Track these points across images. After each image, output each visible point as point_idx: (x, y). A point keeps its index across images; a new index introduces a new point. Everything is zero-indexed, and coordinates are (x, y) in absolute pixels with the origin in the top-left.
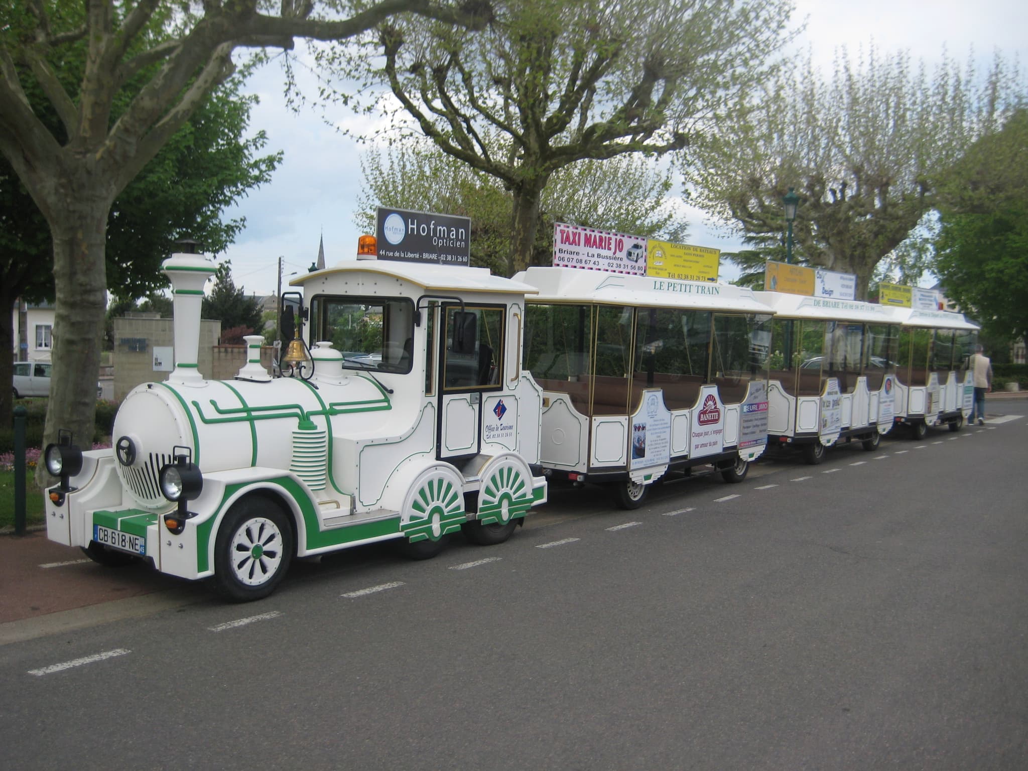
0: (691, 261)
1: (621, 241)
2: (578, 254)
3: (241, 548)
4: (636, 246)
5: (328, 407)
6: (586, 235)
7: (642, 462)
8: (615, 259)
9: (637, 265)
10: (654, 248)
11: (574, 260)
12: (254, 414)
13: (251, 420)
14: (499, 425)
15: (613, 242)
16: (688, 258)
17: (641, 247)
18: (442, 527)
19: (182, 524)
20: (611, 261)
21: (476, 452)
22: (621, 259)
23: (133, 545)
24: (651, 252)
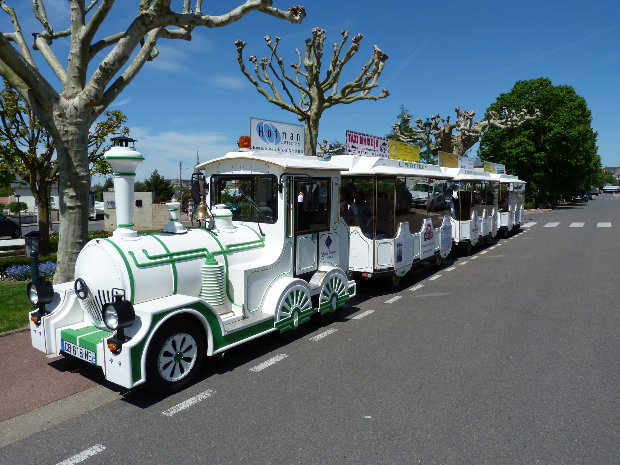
0: (408, 152)
1: (377, 141)
2: (357, 148)
3: (167, 354)
4: (384, 144)
5: (225, 248)
6: (361, 137)
7: (401, 264)
8: (375, 151)
9: (385, 154)
10: (392, 145)
11: (356, 151)
12: (174, 257)
13: (173, 262)
14: (328, 252)
15: (373, 141)
16: (407, 150)
17: (386, 144)
18: (300, 320)
19: (119, 347)
20: (373, 152)
21: (316, 269)
22: (378, 151)
23: (88, 357)
24: (391, 147)
